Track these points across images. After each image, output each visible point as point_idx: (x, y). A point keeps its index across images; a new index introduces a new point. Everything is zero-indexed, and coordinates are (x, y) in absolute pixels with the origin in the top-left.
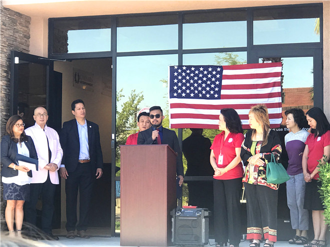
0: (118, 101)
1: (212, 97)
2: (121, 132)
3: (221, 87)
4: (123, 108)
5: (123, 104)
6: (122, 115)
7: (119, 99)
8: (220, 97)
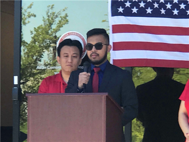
0: (25, 24)
2: (30, 76)
4: (33, 36)
5: (33, 30)
6: (31, 47)
7: (26, 21)
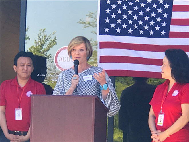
1: (157, 35)
3: (170, 21)
8: (168, 35)
